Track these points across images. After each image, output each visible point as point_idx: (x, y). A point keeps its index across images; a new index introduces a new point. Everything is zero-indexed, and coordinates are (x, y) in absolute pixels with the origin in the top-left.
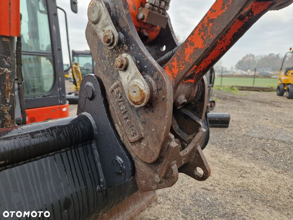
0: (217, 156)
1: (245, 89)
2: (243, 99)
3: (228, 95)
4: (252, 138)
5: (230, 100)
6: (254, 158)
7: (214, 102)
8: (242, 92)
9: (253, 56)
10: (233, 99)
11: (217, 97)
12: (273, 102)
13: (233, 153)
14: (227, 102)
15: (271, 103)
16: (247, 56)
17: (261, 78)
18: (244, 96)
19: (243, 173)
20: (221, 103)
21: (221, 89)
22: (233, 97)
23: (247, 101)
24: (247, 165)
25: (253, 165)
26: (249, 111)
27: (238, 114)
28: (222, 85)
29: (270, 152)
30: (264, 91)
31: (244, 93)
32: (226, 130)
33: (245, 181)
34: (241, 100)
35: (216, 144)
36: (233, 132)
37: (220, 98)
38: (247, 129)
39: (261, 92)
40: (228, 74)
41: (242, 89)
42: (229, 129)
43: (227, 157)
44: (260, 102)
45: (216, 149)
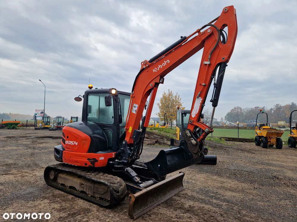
0: (209, 177)
1: (231, 140)
2: (229, 148)
3: (217, 144)
4: (230, 170)
5: (219, 148)
6: (229, 178)
7: (207, 149)
8: (229, 142)
9: (241, 109)
10: (221, 148)
11: (209, 146)
12: (251, 150)
13: (218, 176)
14: (216, 150)
15: (249, 151)
16: (235, 108)
17: (248, 129)
18: (230, 145)
19: (222, 182)
20: (212, 150)
21: (212, 139)
22: (221, 146)
23: (232, 149)
24: (225, 180)
25: (228, 180)
26: (231, 156)
27: (223, 158)
28: (213, 136)
29: (238, 175)
30: (247, 142)
31: (231, 143)
32: (215, 166)
33: (223, 185)
34: (227, 149)
35: (209, 173)
36: (219, 167)
37: (211, 147)
38: (228, 166)
39: (244, 142)
40: (218, 125)
41: (229, 139)
42: (217, 165)
43: (215, 177)
44: (241, 150)
45: (209, 174)
